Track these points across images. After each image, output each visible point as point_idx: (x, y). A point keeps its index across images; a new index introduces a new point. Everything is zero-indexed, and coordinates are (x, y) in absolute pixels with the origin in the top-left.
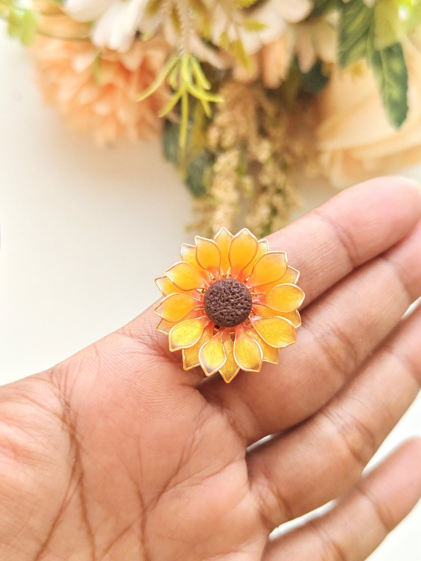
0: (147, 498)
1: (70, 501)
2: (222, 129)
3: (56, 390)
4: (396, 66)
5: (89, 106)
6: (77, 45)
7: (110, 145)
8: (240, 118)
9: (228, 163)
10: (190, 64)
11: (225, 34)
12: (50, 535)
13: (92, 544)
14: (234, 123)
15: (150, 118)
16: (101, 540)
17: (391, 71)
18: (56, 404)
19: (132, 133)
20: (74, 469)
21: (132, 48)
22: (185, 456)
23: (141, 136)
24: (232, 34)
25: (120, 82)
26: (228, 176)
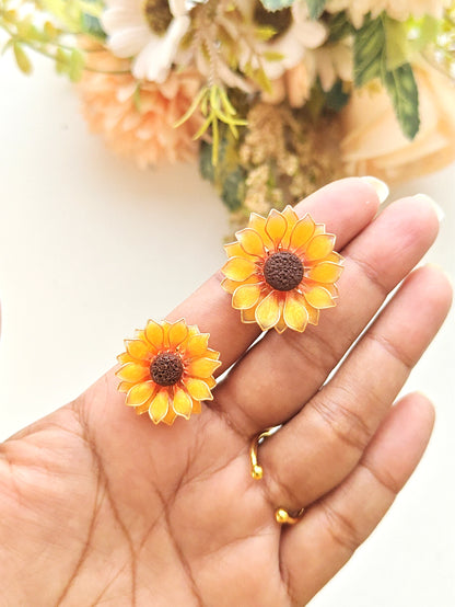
0: (166, 494)
1: (101, 505)
2: (252, 147)
3: (77, 415)
4: (407, 84)
5: (132, 132)
6: (119, 78)
7: (151, 167)
8: (269, 136)
9: (259, 177)
10: (218, 93)
11: (249, 64)
12: (90, 535)
13: (129, 539)
14: (263, 141)
15: (187, 140)
16: (136, 536)
17: (403, 89)
18: (77, 427)
19: (172, 155)
20: (99, 477)
21: (169, 77)
22: (192, 456)
23: (180, 158)
24: (255, 63)
25: (159, 110)
26: (260, 190)
